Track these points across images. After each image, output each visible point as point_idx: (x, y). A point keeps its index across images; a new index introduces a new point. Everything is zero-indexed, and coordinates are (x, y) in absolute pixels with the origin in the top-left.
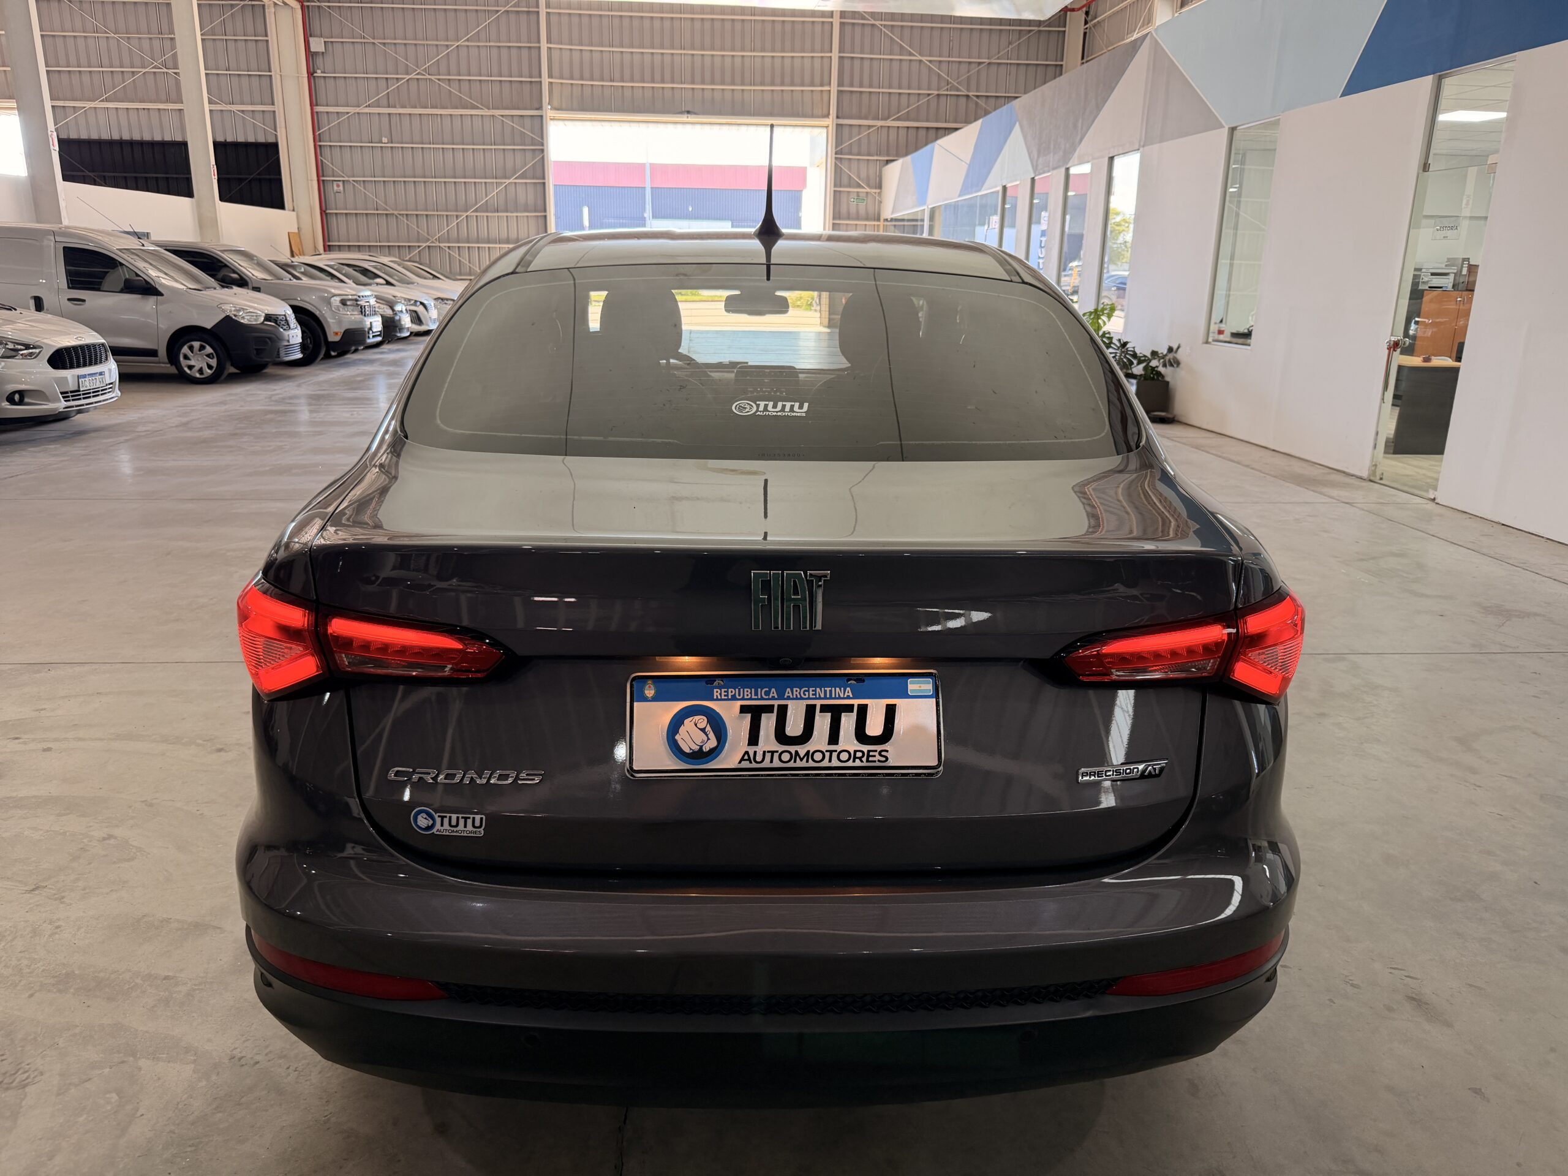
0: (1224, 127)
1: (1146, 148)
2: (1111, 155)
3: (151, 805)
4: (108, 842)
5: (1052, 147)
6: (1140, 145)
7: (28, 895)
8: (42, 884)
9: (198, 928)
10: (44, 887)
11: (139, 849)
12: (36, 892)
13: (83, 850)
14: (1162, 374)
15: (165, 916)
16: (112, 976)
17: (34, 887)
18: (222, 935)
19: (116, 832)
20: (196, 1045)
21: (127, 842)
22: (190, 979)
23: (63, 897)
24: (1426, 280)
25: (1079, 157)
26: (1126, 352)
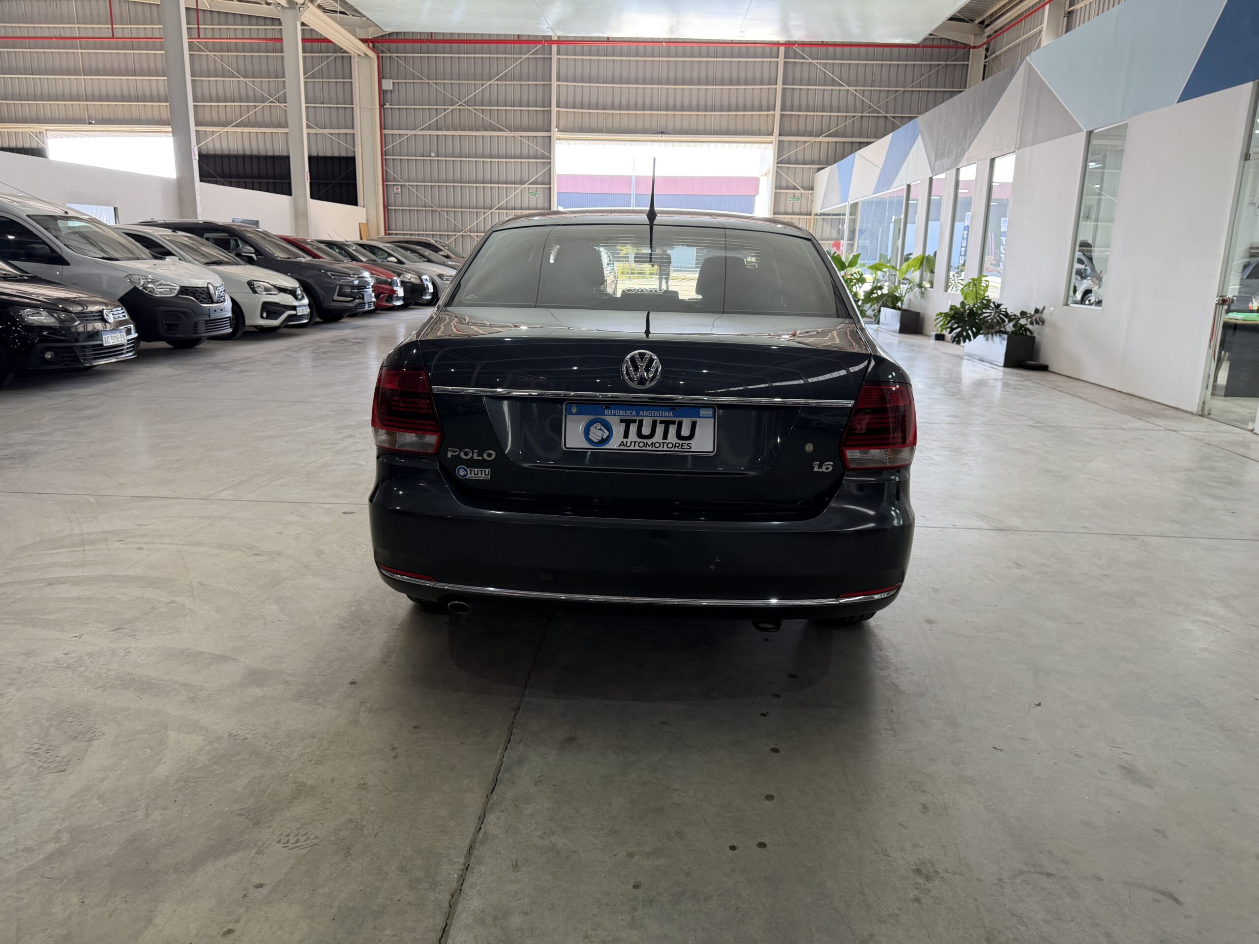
0: (1083, 131)
1: (1020, 150)
2: (993, 157)
4: (171, 605)
5: (946, 152)
6: (1015, 149)
7: (113, 632)
8: (123, 626)
9: (222, 658)
10: (124, 628)
11: (191, 610)
12: (118, 631)
13: (154, 608)
14: (1029, 330)
15: (201, 650)
16: (160, 683)
17: (117, 628)
18: (237, 664)
19: (177, 599)
20: (208, 725)
21: (183, 605)
22: (211, 688)
23: (135, 635)
25: (967, 160)
26: (1000, 312)
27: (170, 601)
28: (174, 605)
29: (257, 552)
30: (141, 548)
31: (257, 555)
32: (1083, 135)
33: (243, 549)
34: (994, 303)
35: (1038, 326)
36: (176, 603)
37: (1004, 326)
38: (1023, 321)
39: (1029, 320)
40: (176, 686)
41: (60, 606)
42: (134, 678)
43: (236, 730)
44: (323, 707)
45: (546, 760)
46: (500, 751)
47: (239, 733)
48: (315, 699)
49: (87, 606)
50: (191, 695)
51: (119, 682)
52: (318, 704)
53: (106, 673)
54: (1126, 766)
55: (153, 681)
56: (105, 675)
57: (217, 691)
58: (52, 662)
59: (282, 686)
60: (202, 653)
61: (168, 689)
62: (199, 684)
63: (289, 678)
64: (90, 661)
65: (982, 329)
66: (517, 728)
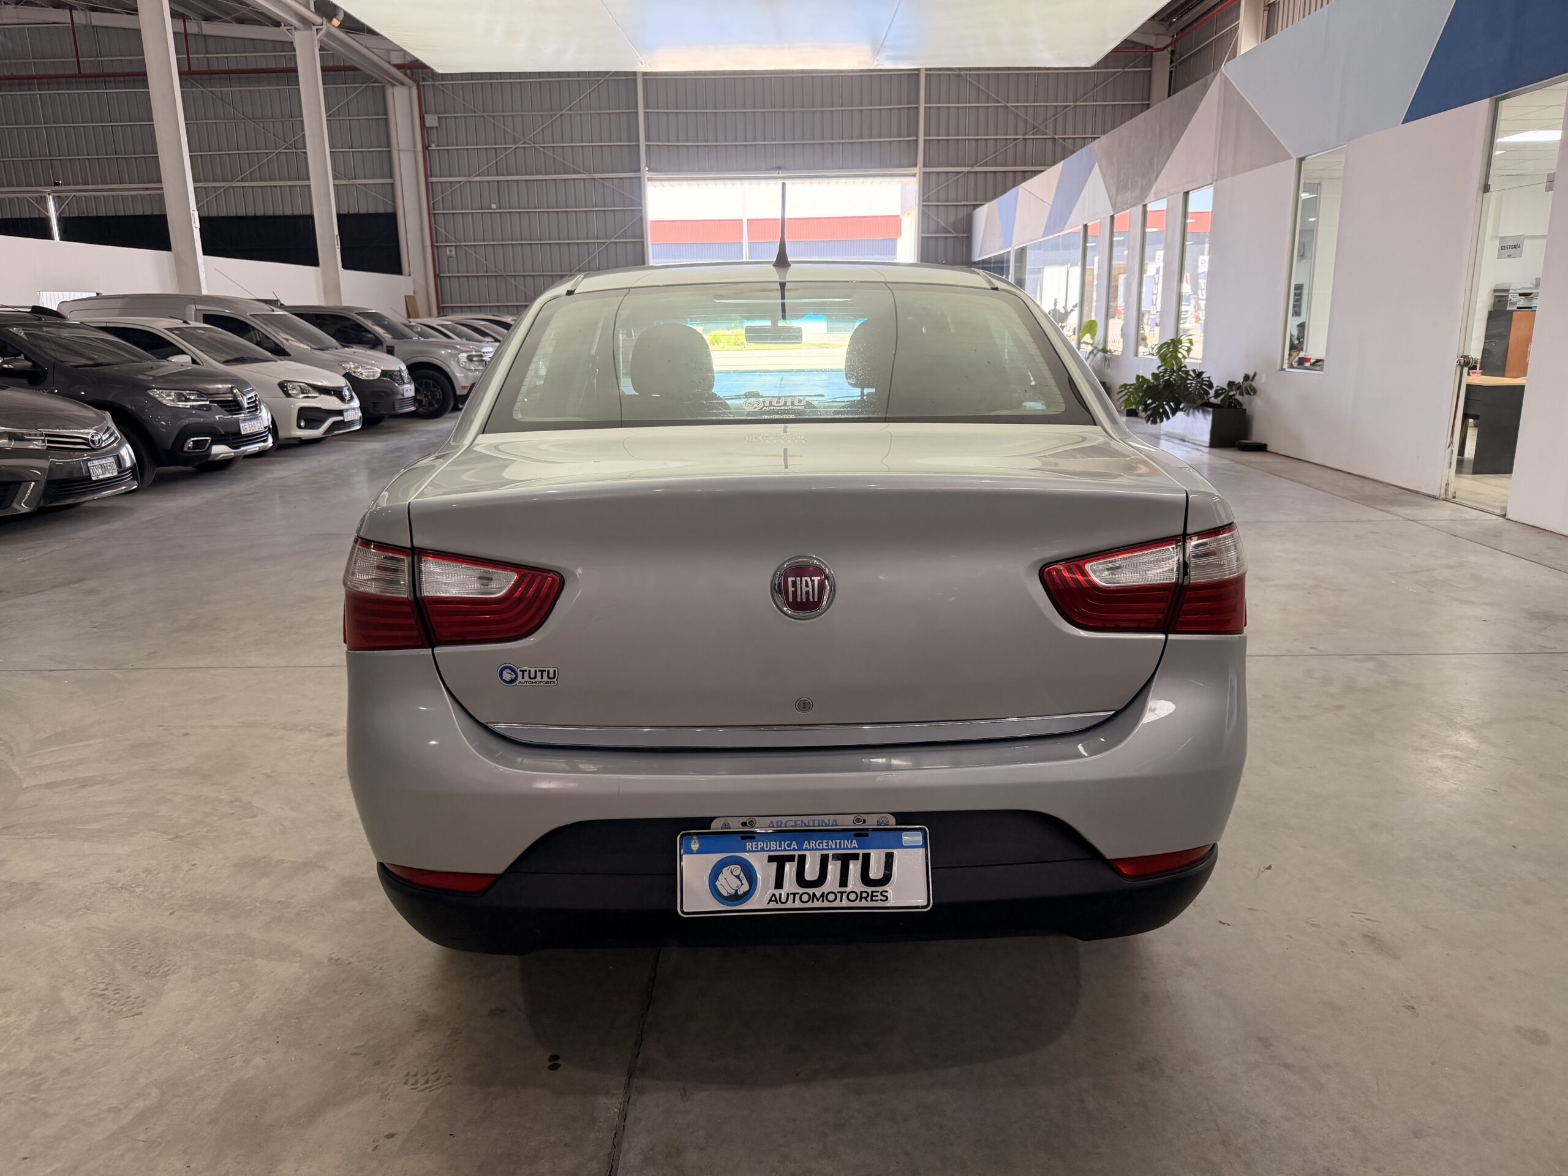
0: (1292, 158)
1: (1218, 182)
2: (1186, 190)
3: (270, 777)
5: (1130, 183)
6: (1213, 180)
9: (306, 867)
11: (260, 809)
12: (176, 840)
13: (214, 809)
14: (1238, 401)
15: (280, 858)
16: (237, 901)
18: (326, 872)
19: (241, 796)
20: (302, 949)
24: (1514, 300)
25: (1156, 193)
26: (1202, 382)
27: (232, 799)
28: (238, 803)
32: (1293, 163)
33: (312, 728)
35: (1249, 396)
36: (241, 801)
37: (1208, 399)
38: (1230, 391)
39: (1239, 390)
40: (257, 904)
41: (101, 813)
42: (205, 897)
43: (335, 954)
47: (339, 957)
49: (134, 810)
50: (276, 913)
51: (188, 903)
53: (170, 893)
54: (1369, 934)
55: (228, 899)
57: (307, 906)
58: (102, 882)
60: (283, 861)
61: (248, 908)
62: (283, 899)
65: (1182, 404)
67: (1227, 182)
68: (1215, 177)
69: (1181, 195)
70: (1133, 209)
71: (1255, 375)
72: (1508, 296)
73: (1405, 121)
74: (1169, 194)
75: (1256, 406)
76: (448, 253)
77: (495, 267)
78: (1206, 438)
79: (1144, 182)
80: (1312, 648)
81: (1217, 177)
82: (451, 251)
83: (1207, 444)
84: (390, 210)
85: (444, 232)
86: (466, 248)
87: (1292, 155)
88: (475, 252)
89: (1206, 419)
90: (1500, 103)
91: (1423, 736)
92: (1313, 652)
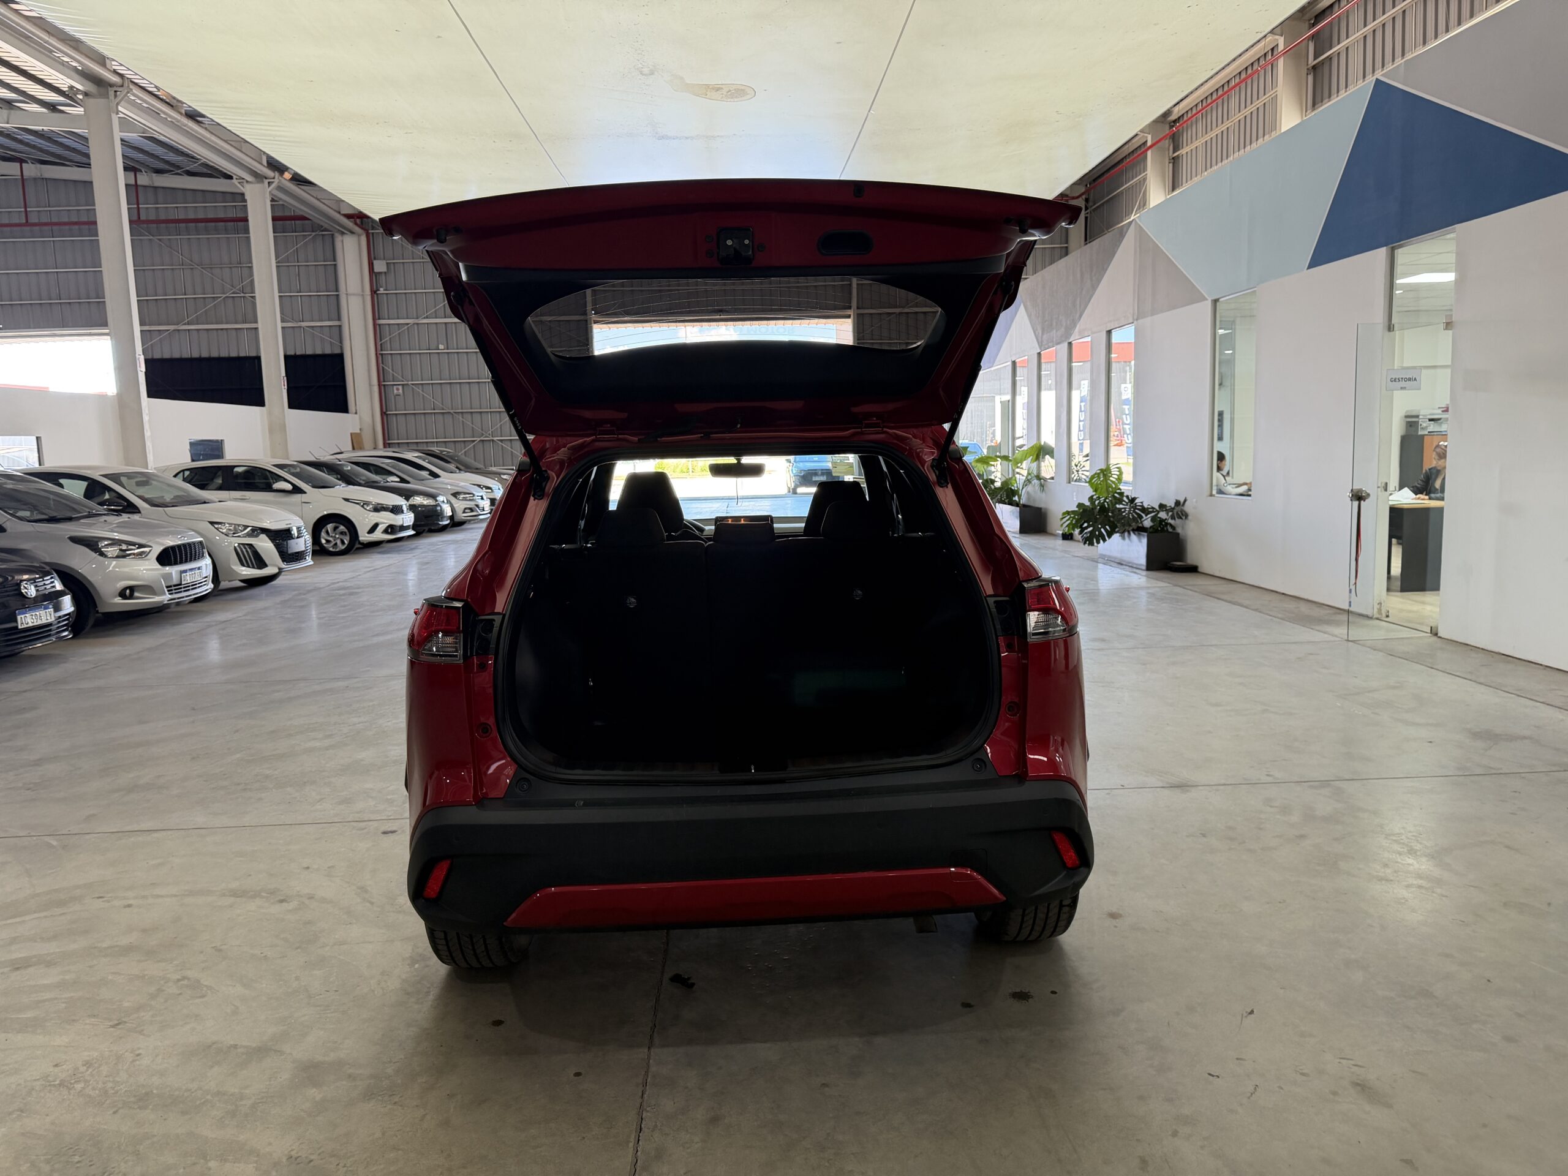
0: (1207, 300)
1: (1139, 321)
2: (1108, 329)
3: (220, 950)
4: (182, 982)
5: (1054, 324)
6: (1132, 320)
7: (112, 1029)
8: (124, 1020)
9: (261, 1052)
10: (125, 1022)
11: (209, 988)
12: (120, 1027)
13: (160, 990)
14: (1171, 525)
15: (232, 1043)
16: (186, 1094)
17: (117, 1022)
18: (283, 1057)
19: (189, 973)
20: (259, 1148)
21: (198, 981)
22: (254, 1095)
23: (143, 1030)
24: (1424, 425)
25: (1080, 332)
26: (1135, 507)
27: (179, 977)
28: (185, 982)
29: (282, 898)
30: (129, 906)
31: (282, 901)
32: (1208, 304)
33: (263, 894)
34: (1127, 497)
35: (1180, 520)
36: (189, 979)
37: (1141, 522)
38: (1163, 515)
39: (1170, 514)
40: (209, 1097)
41: (36, 999)
42: (152, 1091)
43: (295, 1151)
44: (401, 1106)
45: (689, 1150)
46: (631, 1145)
47: (299, 1154)
48: (391, 1096)
49: (72, 994)
50: (229, 1107)
51: (132, 1099)
52: (395, 1103)
53: (113, 1088)
54: (1359, 1082)
55: (177, 1093)
56: (113, 1092)
57: (262, 1098)
58: (38, 1080)
59: (344, 1083)
60: (235, 1046)
61: (198, 1102)
62: (236, 1091)
63: (351, 1071)
64: (88, 1072)
65: (1117, 527)
66: (647, 1111)
67: (1147, 321)
68: (1135, 317)
69: (1105, 333)
70: (1059, 347)
71: (1185, 500)
72: (1418, 422)
73: (1309, 268)
74: (1093, 333)
75: (1190, 530)
76: (395, 391)
77: (443, 404)
78: (1143, 561)
79: (1068, 322)
80: (1268, 775)
81: (1139, 316)
82: (398, 389)
83: (1144, 568)
84: (337, 351)
85: (391, 371)
86: (413, 387)
87: (1206, 296)
88: (423, 391)
89: (1140, 541)
90: (1396, 251)
91: (1386, 865)
92: (1270, 779)
